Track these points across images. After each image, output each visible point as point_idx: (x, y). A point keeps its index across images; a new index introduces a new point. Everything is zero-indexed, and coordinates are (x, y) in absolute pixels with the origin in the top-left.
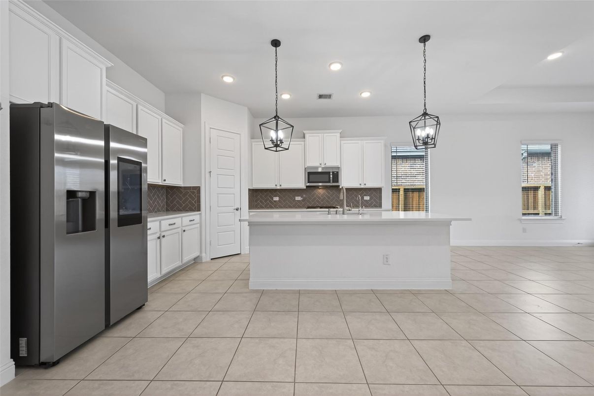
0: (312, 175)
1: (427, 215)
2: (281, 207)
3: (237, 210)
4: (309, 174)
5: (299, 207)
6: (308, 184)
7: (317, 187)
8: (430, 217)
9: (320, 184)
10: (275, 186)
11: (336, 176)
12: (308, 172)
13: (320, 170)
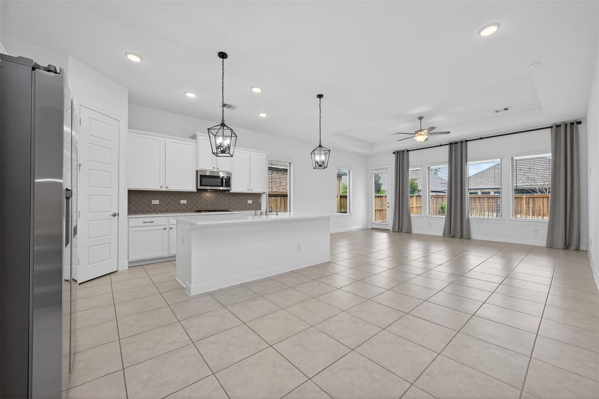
0: (204, 179)
1: (290, 215)
2: (161, 212)
3: (114, 216)
4: (202, 176)
5: (185, 211)
6: (199, 187)
7: (206, 190)
8: (292, 216)
9: (208, 188)
10: (160, 188)
11: (228, 182)
12: (200, 175)
13: (208, 174)
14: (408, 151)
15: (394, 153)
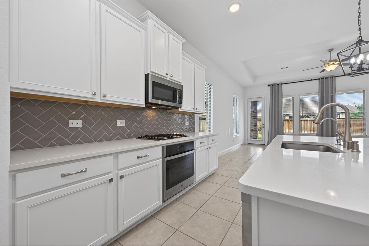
6: (151, 100)
11: (180, 96)
12: (153, 82)
14: (282, 84)
15: (269, 86)
